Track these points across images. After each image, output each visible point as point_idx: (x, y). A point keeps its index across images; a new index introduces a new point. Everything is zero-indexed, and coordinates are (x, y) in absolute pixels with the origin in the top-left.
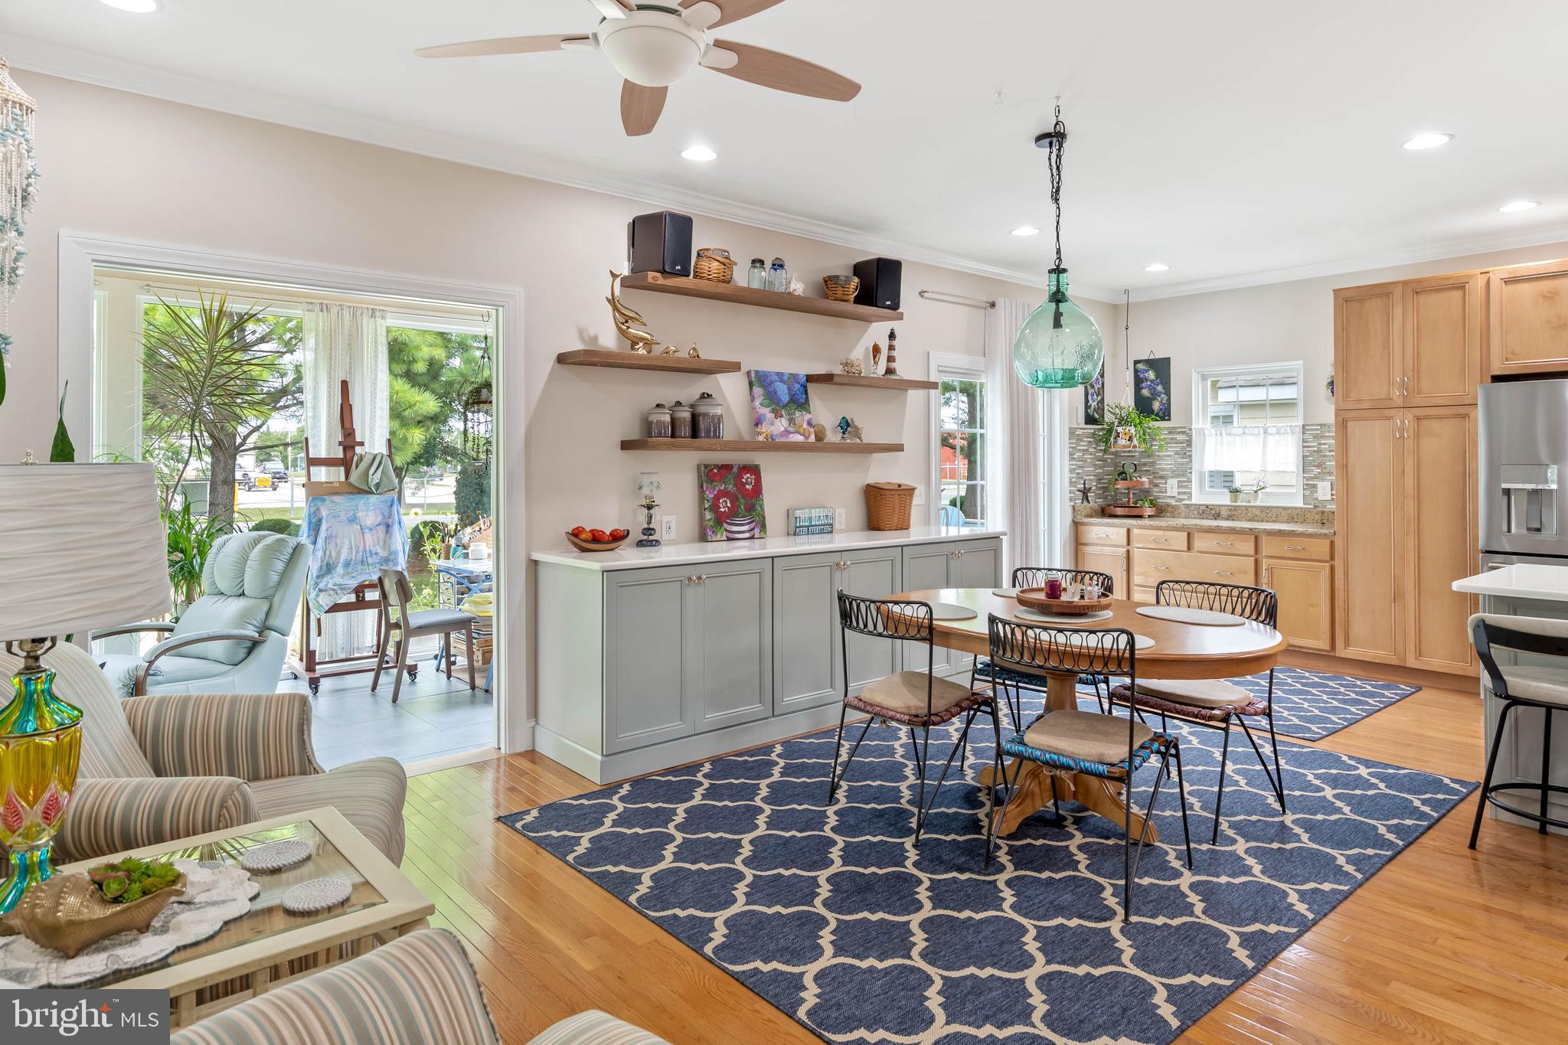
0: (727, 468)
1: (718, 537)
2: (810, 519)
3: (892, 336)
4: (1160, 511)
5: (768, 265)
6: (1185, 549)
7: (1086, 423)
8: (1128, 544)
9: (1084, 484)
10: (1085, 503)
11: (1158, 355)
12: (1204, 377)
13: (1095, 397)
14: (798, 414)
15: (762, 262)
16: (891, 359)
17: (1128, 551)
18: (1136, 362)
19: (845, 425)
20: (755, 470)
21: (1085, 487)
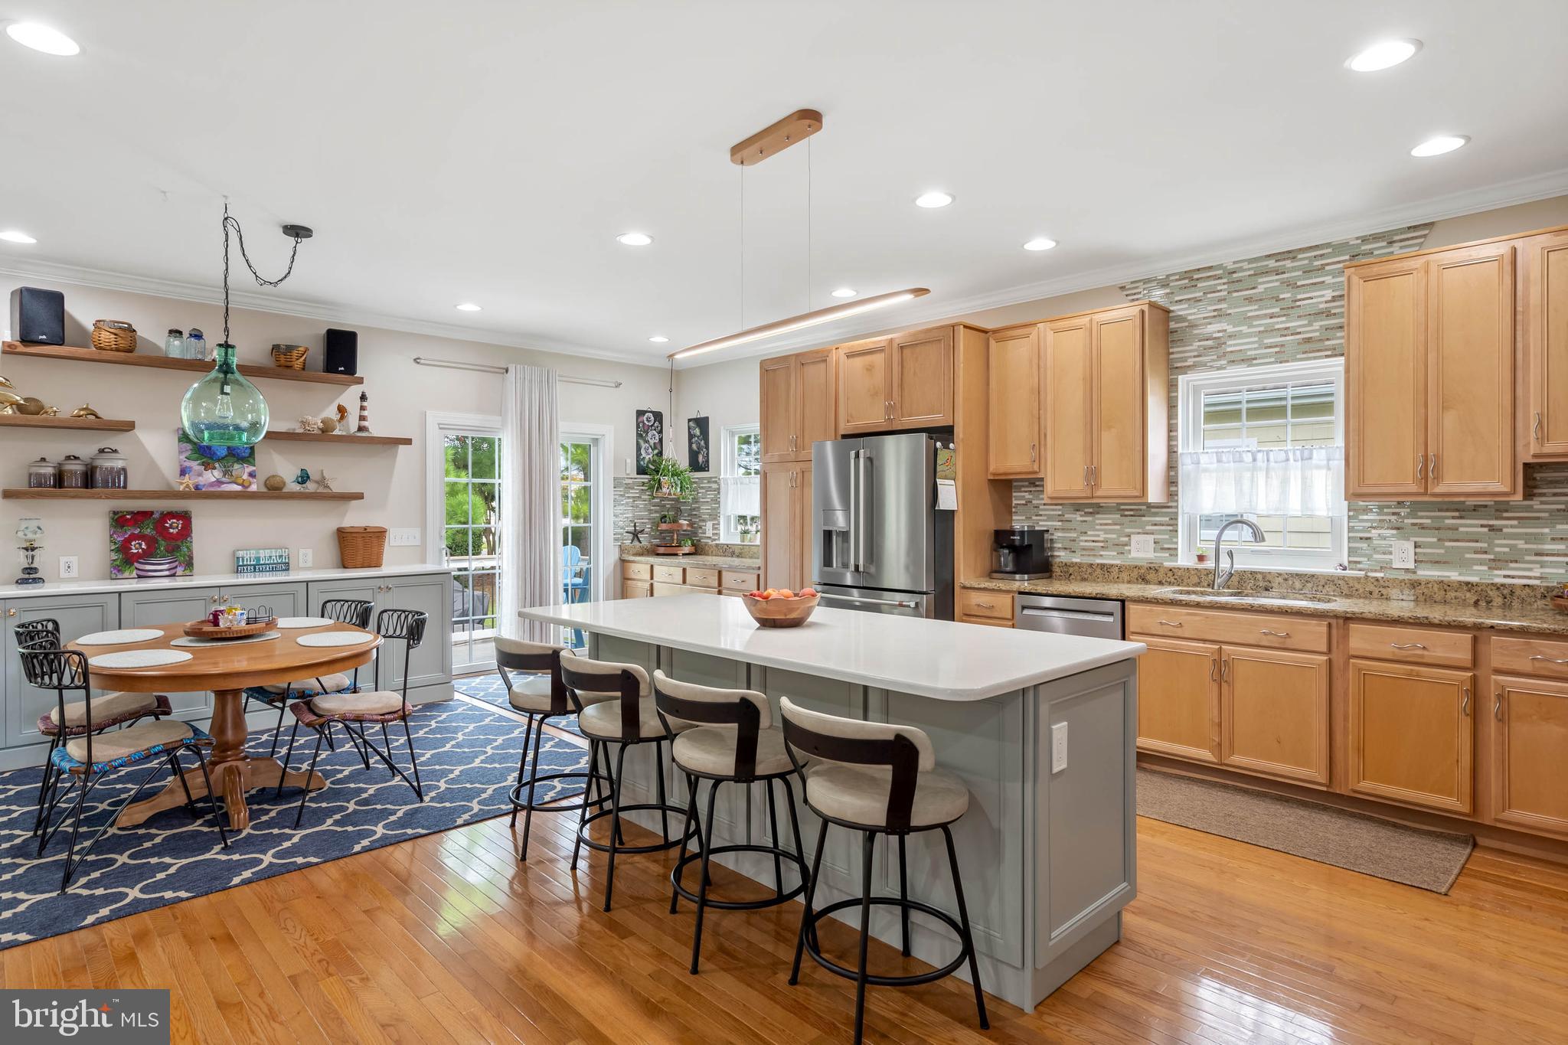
0: (146, 515)
1: (126, 574)
2: (258, 559)
3: (363, 398)
4: (698, 550)
5: (186, 335)
6: (681, 582)
7: (637, 474)
8: (652, 578)
9: (635, 526)
10: (636, 543)
11: (703, 415)
12: (732, 434)
13: (650, 450)
14: (236, 466)
15: (180, 333)
16: (362, 418)
17: (652, 585)
18: (689, 420)
19: (304, 478)
20: (185, 517)
21: (635, 529)
